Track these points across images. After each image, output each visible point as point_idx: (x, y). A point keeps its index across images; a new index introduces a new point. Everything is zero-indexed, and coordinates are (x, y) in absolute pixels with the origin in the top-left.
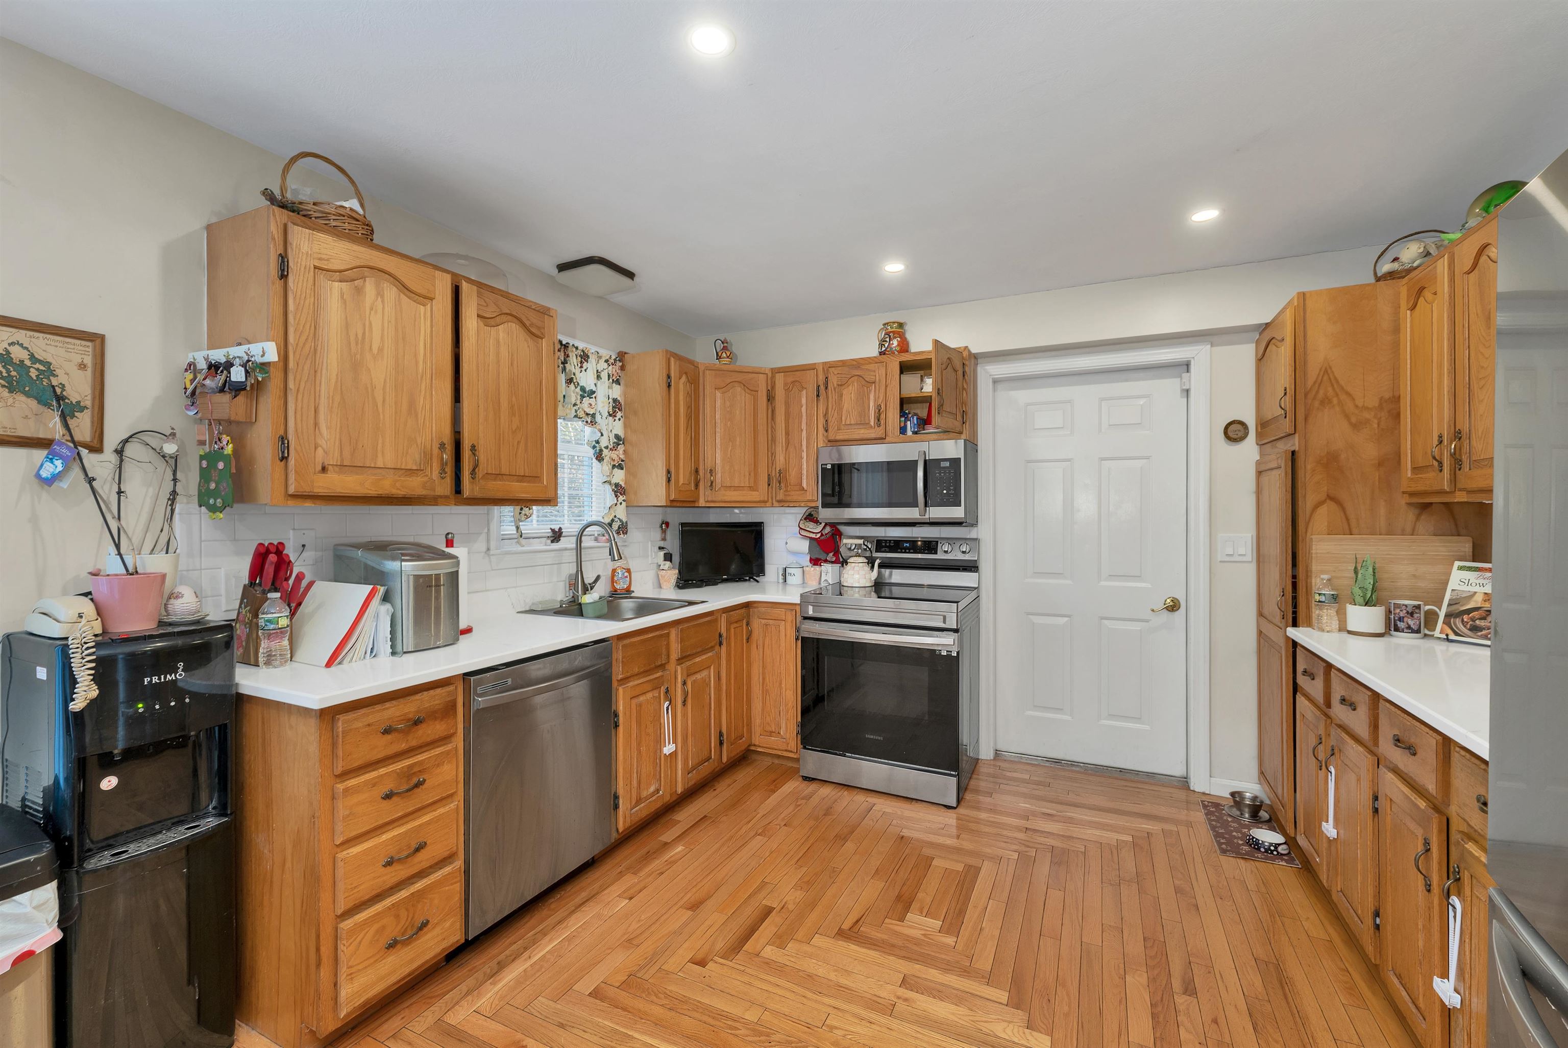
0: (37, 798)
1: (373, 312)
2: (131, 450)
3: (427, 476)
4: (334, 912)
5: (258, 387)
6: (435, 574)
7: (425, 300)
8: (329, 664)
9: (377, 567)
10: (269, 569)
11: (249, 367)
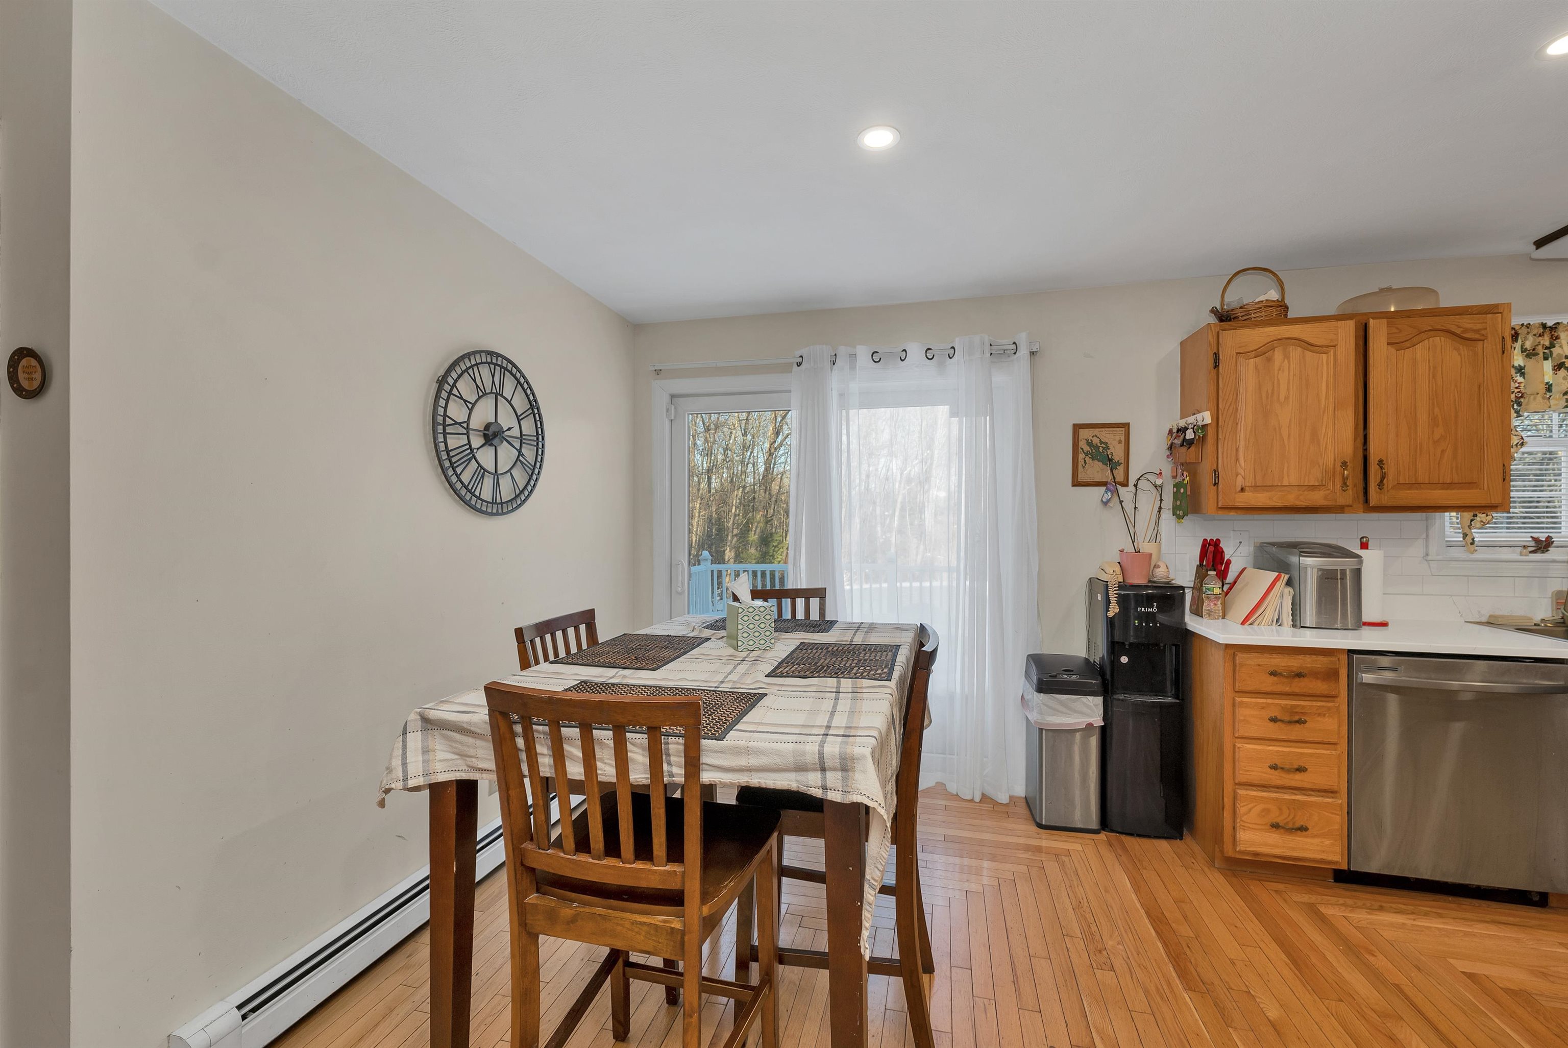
0: (1097, 660)
1: (1280, 372)
2: (1142, 484)
3: (1329, 489)
4: (1234, 779)
5: (1204, 439)
6: (1340, 570)
7: (1327, 349)
8: (1243, 623)
9: (1285, 560)
10: (1210, 555)
11: (1195, 429)
